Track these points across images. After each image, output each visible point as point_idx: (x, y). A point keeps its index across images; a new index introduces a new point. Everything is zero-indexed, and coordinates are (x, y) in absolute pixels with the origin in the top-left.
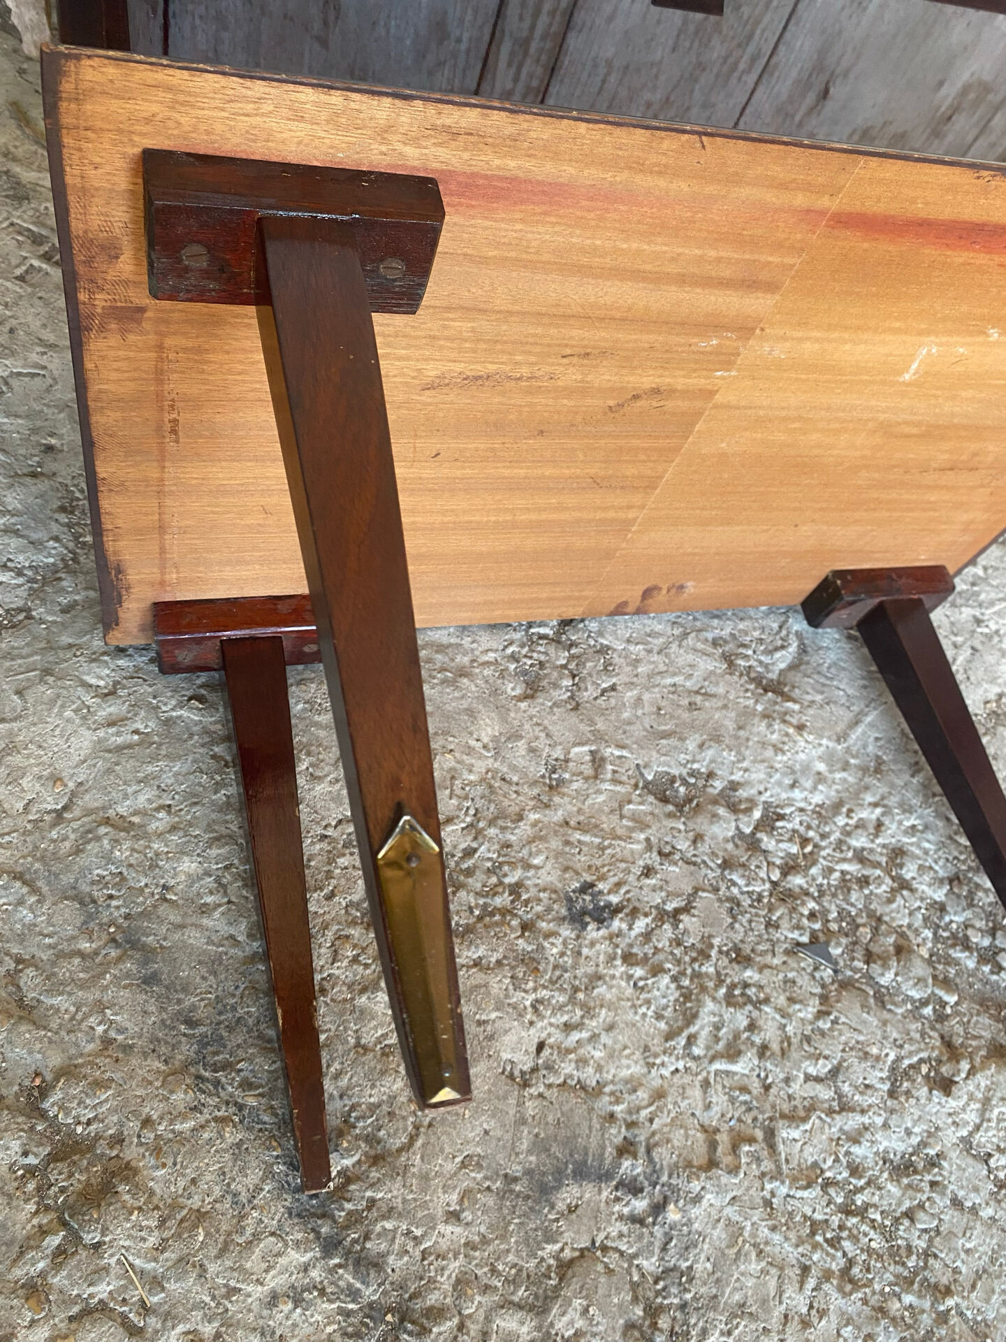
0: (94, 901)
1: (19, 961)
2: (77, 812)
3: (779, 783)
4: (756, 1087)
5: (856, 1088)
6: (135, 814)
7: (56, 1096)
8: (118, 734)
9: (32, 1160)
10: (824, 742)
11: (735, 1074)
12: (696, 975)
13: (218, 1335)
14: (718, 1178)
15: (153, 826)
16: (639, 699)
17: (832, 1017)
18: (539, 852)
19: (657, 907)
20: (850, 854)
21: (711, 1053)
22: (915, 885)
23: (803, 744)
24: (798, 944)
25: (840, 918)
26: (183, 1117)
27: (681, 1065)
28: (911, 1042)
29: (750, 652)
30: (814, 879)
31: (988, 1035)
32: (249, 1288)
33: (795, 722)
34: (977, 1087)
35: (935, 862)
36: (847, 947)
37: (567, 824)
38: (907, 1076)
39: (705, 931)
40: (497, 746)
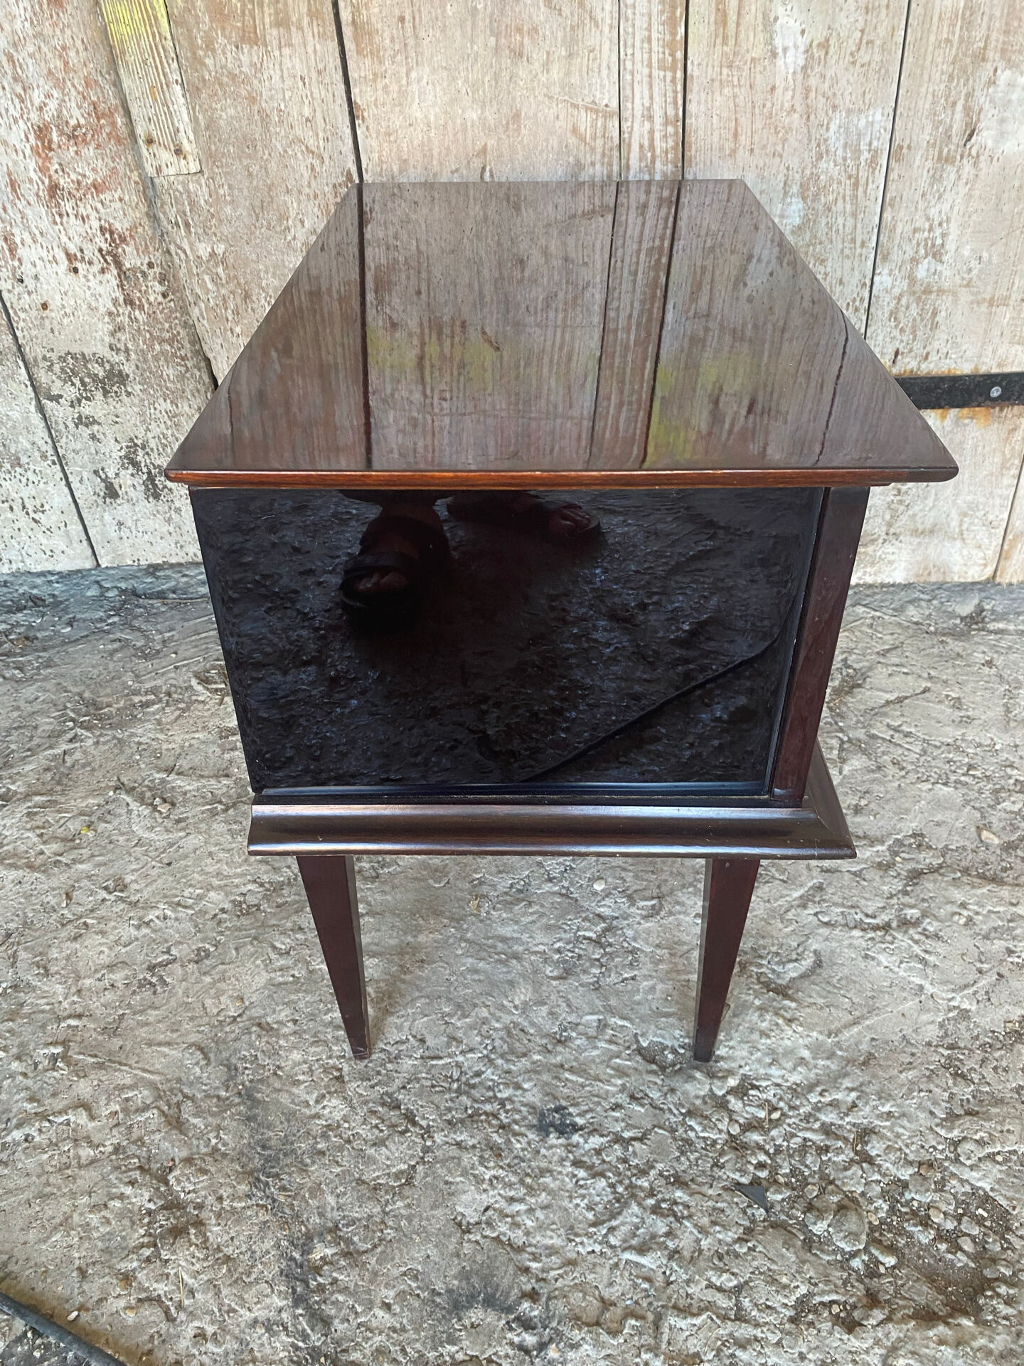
0: (236, 1069)
1: (186, 1096)
2: (245, 1017)
3: (759, 1061)
4: (660, 1280)
5: (756, 1305)
6: (277, 1022)
7: (176, 1173)
8: (282, 976)
9: (152, 1206)
10: (815, 1034)
11: (643, 1266)
12: (631, 1186)
13: (215, 1334)
14: (598, 1335)
15: (285, 1030)
16: (653, 989)
17: (750, 1244)
18: (530, 1080)
19: (616, 1134)
20: (817, 1126)
21: (625, 1245)
22: (878, 1161)
23: (790, 1033)
24: (738, 1184)
25: (793, 1173)
26: (240, 1199)
27: (597, 1248)
28: (827, 1282)
29: (764, 962)
30: (773, 1139)
31: (922, 1300)
32: (242, 1312)
33: (788, 1016)
34: (887, 1335)
35: (907, 1146)
36: (790, 1197)
37: (562, 1066)
38: (814, 1310)
39: (652, 1157)
40: (525, 1008)
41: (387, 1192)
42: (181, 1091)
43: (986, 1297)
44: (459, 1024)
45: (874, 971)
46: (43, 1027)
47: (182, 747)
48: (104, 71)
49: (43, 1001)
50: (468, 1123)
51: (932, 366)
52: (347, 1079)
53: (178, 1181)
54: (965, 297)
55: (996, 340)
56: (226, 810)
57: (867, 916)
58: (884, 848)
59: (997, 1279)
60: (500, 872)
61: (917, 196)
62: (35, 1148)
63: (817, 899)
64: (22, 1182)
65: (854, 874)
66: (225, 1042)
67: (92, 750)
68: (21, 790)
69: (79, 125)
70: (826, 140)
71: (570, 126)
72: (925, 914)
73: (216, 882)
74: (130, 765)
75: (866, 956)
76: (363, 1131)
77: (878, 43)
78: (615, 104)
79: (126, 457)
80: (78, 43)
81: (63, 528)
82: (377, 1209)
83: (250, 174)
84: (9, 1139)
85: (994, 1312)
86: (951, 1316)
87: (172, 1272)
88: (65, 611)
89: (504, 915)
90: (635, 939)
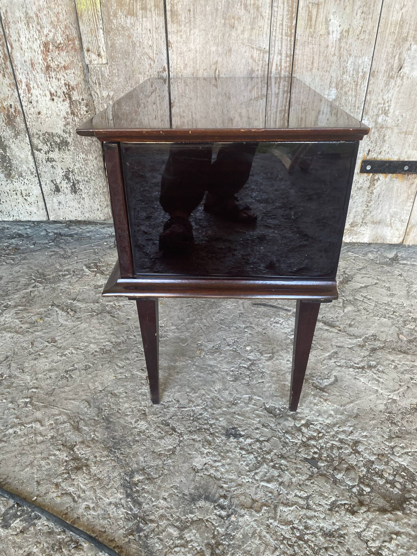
0: (102, 410)
1: (81, 419)
2: (105, 391)
3: (314, 414)
4: (276, 493)
5: (315, 504)
6: (119, 393)
7: (77, 447)
8: (121, 376)
9: (67, 459)
10: (335, 406)
11: (269, 488)
12: (263, 458)
13: (94, 507)
14: (252, 512)
15: (122, 396)
16: (270, 387)
17: (312, 481)
18: (222, 417)
19: (257, 439)
20: (337, 439)
21: (262, 479)
22: (362, 453)
23: (326, 404)
24: (306, 459)
25: (328, 456)
26: (104, 457)
27: (250, 480)
28: (343, 496)
29: (315, 379)
30: (320, 444)
31: (381, 505)
32: (105, 499)
33: (325, 398)
34: (368, 517)
35: (373, 448)
36: (327, 465)
37: (235, 413)
38: (338, 506)
39: (272, 448)
40: (219, 391)
41: (164, 456)
42: (79, 417)
43: (407, 504)
44: (193, 396)
45: (358, 384)
46: (22, 391)
47: (79, 291)
48: (73, 23)
49: (22, 382)
50: (197, 432)
51: (382, 157)
52: (147, 414)
53: (78, 450)
54: (396, 130)
55: (407, 148)
56: (97, 315)
57: (355, 363)
58: (361, 340)
59: (410, 498)
60: (209, 341)
61: (380, 91)
62: (18, 436)
63: (335, 357)
64: (13, 449)
65: (350, 348)
66: (97, 399)
67: (42, 291)
68: (13, 304)
69: (61, 43)
70: (346, 67)
71: (250, 55)
72: (378, 364)
73: (93, 341)
74: (58, 297)
75: (355, 378)
76: (155, 434)
77: (368, 32)
78: (267, 48)
79: (65, 175)
80: (64, 12)
81: (36, 203)
82: (160, 463)
83: (126, 66)
84: (7, 432)
85: (410, 510)
86: (393, 511)
87: (76, 483)
88: (32, 239)
89: (211, 357)
90: (263, 368)
